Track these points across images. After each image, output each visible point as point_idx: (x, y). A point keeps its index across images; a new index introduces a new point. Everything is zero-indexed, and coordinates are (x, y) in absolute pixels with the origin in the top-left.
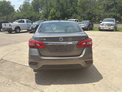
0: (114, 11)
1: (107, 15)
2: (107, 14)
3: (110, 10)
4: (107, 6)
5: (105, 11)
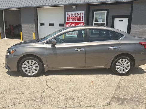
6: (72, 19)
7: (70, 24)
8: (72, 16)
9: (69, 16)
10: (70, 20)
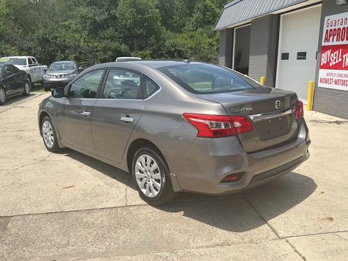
0: (112, 38)
1: (96, 47)
2: (96, 44)
3: (101, 34)
4: (92, 24)
5: (88, 35)
6: (335, 37)
7: (329, 52)
8: (337, 27)
9: (329, 28)
10: (331, 38)
